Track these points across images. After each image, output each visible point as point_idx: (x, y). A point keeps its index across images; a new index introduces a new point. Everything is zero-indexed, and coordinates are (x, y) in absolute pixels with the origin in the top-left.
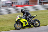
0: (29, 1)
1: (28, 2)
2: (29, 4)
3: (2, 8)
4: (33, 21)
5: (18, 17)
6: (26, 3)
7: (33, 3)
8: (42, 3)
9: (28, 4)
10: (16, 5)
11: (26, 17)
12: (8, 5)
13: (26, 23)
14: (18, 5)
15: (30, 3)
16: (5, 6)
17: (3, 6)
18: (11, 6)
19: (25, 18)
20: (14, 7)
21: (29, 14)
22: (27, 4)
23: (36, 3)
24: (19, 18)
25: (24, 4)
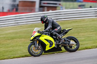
0: (18, 5)
1: (16, 5)
2: (19, 11)
4: (65, 40)
5: (35, 32)
6: (13, 9)
7: (26, 9)
8: (46, 8)
9: (17, 10)
15: (20, 8)
21: (56, 26)
22: (15, 10)
23: (32, 8)
24: (37, 34)
25: (9, 10)
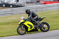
3: (26, 5)
5: (21, 19)
10: (43, 2)
11: (32, 19)
12: (34, 2)
13: (31, 27)
14: (47, 1)
16: (30, 3)
17: (27, 3)
18: (38, 3)
19: (30, 21)
20: (41, 4)
24: (22, 21)
